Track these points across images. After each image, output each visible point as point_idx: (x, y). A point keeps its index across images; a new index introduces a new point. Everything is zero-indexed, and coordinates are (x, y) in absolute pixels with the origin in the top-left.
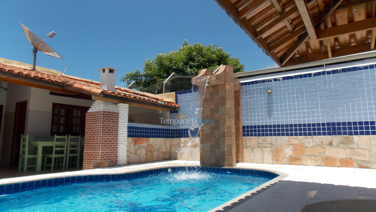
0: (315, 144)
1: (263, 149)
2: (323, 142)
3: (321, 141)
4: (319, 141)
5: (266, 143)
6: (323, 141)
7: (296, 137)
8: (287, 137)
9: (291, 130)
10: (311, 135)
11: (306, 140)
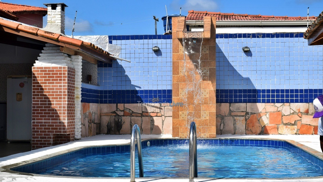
0: (292, 112)
1: (235, 118)
2: (300, 110)
3: (298, 108)
4: (296, 109)
5: (240, 111)
6: (300, 108)
7: (273, 104)
8: (264, 104)
9: (268, 96)
10: (289, 102)
11: (283, 107)
